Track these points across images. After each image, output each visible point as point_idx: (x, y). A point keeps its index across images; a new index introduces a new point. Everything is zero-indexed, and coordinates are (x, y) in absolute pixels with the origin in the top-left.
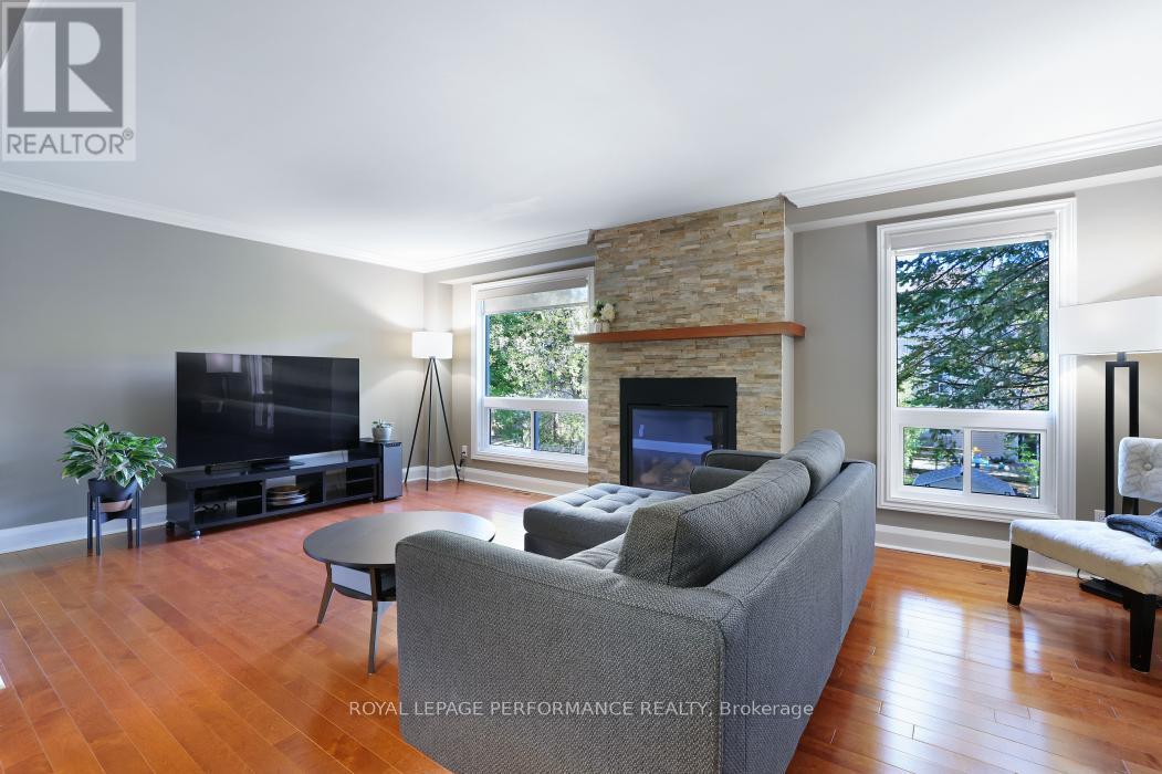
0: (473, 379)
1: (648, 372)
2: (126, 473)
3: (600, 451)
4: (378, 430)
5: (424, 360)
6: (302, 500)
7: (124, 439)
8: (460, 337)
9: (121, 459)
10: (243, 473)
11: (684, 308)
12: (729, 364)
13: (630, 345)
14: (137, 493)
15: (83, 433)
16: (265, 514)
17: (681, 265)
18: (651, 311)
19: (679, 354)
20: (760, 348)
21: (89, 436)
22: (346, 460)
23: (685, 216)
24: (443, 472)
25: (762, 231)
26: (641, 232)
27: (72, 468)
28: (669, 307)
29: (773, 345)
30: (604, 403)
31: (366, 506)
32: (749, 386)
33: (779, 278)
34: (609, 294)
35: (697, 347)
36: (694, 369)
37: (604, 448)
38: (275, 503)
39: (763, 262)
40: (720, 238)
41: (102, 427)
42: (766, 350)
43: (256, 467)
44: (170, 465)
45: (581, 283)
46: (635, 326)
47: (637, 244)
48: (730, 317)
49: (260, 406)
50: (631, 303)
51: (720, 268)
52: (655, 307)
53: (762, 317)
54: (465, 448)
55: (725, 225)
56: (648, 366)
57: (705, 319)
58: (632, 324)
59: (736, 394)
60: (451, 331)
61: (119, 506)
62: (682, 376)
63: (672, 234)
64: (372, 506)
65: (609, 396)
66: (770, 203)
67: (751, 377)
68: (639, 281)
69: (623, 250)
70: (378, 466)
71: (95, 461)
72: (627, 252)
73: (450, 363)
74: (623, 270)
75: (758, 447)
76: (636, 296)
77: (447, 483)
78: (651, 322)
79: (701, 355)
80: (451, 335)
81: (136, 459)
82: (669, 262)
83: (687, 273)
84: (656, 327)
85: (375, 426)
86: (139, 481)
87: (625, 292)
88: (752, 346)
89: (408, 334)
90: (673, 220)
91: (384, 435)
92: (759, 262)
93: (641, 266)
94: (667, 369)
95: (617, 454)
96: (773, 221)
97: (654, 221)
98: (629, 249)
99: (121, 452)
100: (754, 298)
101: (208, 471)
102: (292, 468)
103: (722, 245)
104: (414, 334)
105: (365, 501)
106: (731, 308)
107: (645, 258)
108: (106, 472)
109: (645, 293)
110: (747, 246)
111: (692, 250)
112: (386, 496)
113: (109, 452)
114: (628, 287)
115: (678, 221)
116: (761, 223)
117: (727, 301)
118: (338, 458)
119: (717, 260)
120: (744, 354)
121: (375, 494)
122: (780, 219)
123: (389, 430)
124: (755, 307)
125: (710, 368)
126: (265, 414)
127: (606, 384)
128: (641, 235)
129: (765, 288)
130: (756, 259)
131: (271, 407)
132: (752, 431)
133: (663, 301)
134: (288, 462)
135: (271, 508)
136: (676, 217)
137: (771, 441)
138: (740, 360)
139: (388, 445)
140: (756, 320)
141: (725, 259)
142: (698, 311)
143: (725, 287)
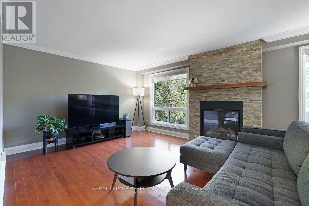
0: (150, 102)
1: (210, 99)
2: (53, 130)
3: (193, 124)
4: (124, 116)
5: (136, 96)
6: (103, 137)
7: (53, 120)
8: (147, 90)
9: (52, 126)
10: (87, 129)
11: (222, 78)
12: (240, 96)
13: (203, 91)
14: (57, 136)
15: (41, 118)
16: (93, 141)
17: (221, 65)
18: (210, 80)
19: (221, 93)
20: (253, 91)
21: (43, 119)
22: (115, 125)
23: (222, 49)
24: (142, 128)
25: (252, 52)
26: (206, 55)
27: (38, 128)
28: (216, 78)
29: (258, 90)
30: (194, 109)
31: (121, 139)
32: (248, 104)
33: (259, 67)
34: (195, 75)
35: (228, 91)
36: (227, 98)
37: (194, 123)
38: (96, 138)
39: (252, 62)
40: (235, 55)
41: (47, 116)
42: (256, 91)
43: (91, 128)
44: (66, 127)
45: (184, 72)
46: (205, 85)
47: (205, 59)
48: (240, 81)
49: (91, 109)
50: (203, 77)
51: (236, 65)
52: (211, 78)
53: (252, 80)
54: (148, 121)
55: (237, 51)
56: (210, 97)
57: (230, 82)
58: (203, 84)
59: (243, 106)
60: (144, 88)
61: (52, 139)
62: (222, 101)
63: (218, 55)
64: (123, 139)
65: (196, 107)
66: (255, 42)
67: (249, 101)
68: (206, 71)
69: (200, 61)
70: (124, 127)
71: (45, 126)
72: (202, 62)
73: (143, 97)
74: (200, 67)
75: (252, 124)
76: (205, 75)
77: (143, 131)
78: (210, 83)
79: (230, 93)
80: (144, 89)
81: (56, 126)
82: (216, 64)
83: (224, 67)
84: (212, 85)
85: (123, 115)
86: (57, 132)
87: (201, 74)
88: (249, 90)
89: (132, 89)
90: (218, 51)
91: (126, 118)
92: (251, 62)
93: (206, 66)
94: (217, 98)
95: (199, 125)
96: (257, 48)
97: (211, 51)
98: (202, 61)
99: (52, 124)
100: (249, 74)
101: (77, 128)
102: (101, 128)
103: (236, 57)
104: (134, 89)
105: (121, 137)
106: (240, 78)
107: (208, 63)
108: (48, 130)
109: (208, 74)
110: (246, 57)
111: (225, 60)
112: (127, 136)
113: (48, 124)
114: (202, 72)
115: (220, 51)
116: (252, 49)
117: (239, 76)
118: (113, 125)
119: (234, 62)
120: (246, 93)
121: (124, 135)
122: (260, 47)
123: (127, 116)
124: (250, 77)
125: (233, 98)
126: (93, 111)
127: (195, 103)
128: (206, 56)
129: (253, 71)
130: (250, 61)
131: (94, 109)
132: (250, 118)
133: (214, 77)
134: (99, 126)
135: (95, 140)
136: (219, 49)
137: (257, 122)
138: (244, 95)
139: (127, 121)
140: (250, 81)
141: (237, 62)
142: (227, 79)
143: (238, 71)
